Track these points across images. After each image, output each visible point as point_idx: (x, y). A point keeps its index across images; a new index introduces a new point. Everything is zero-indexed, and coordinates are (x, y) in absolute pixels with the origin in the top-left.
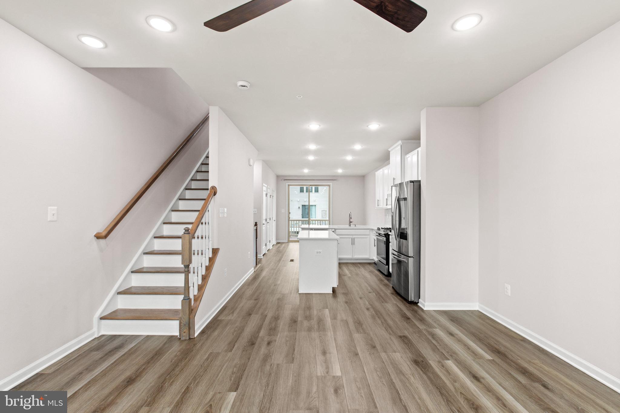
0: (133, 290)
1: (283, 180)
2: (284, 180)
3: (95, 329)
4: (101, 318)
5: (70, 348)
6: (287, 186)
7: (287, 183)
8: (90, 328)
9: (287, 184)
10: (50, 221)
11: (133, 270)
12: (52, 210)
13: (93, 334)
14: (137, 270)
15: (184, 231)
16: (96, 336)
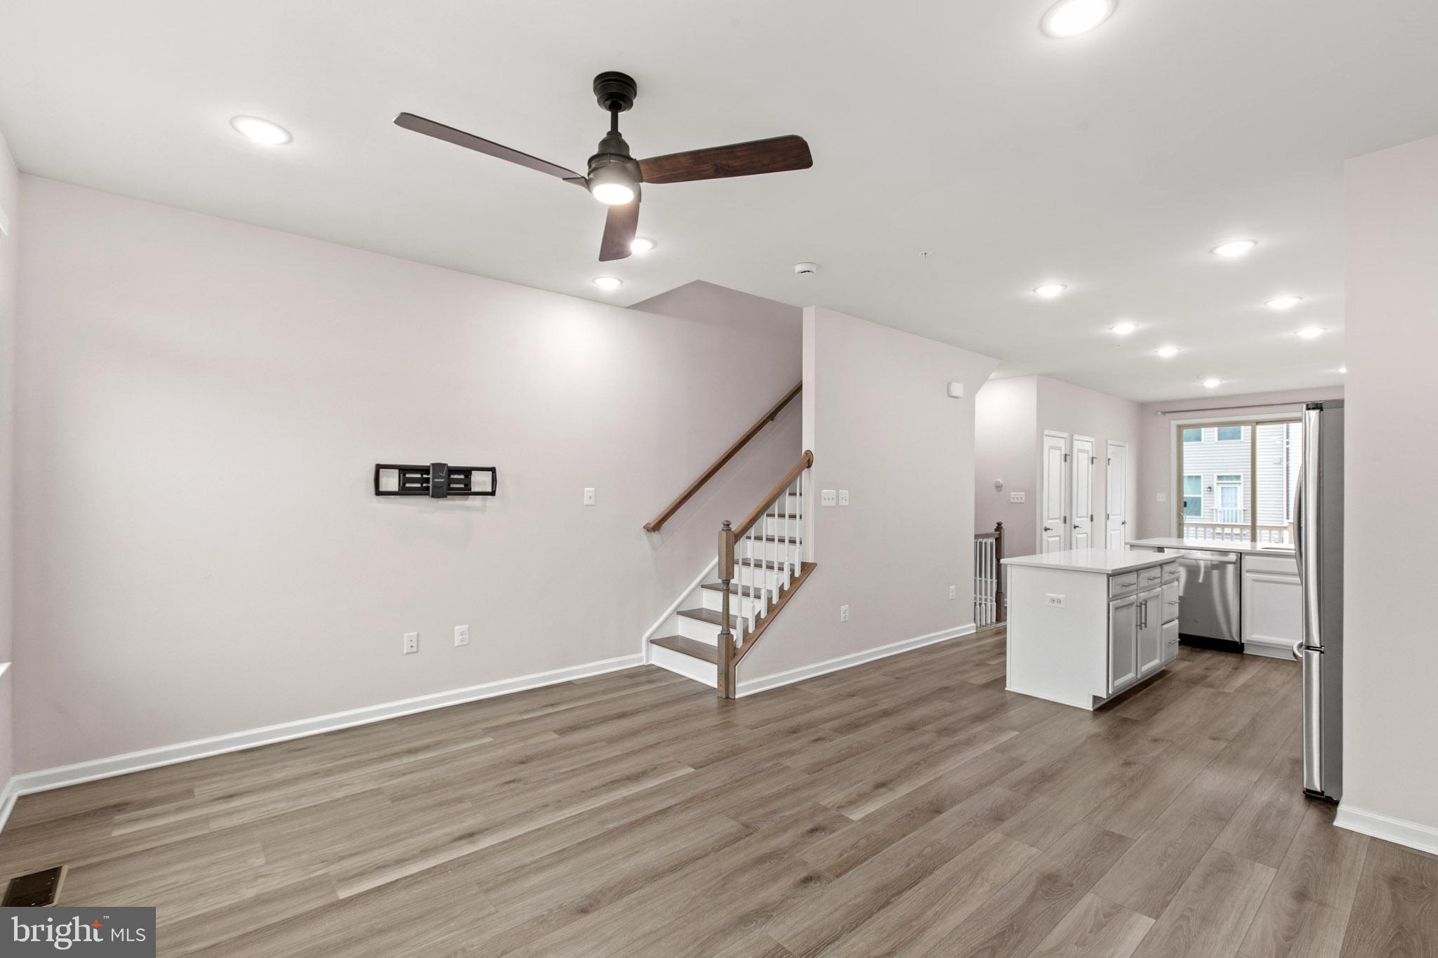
0: (705, 615)
1: (1159, 413)
2: (1165, 413)
3: (643, 654)
4: (653, 642)
5: (610, 665)
6: (1174, 431)
7: (1173, 422)
8: (638, 650)
9: (1174, 424)
10: (587, 505)
11: (705, 584)
12: (589, 491)
13: (640, 659)
14: (713, 584)
15: (723, 526)
16: (644, 663)
